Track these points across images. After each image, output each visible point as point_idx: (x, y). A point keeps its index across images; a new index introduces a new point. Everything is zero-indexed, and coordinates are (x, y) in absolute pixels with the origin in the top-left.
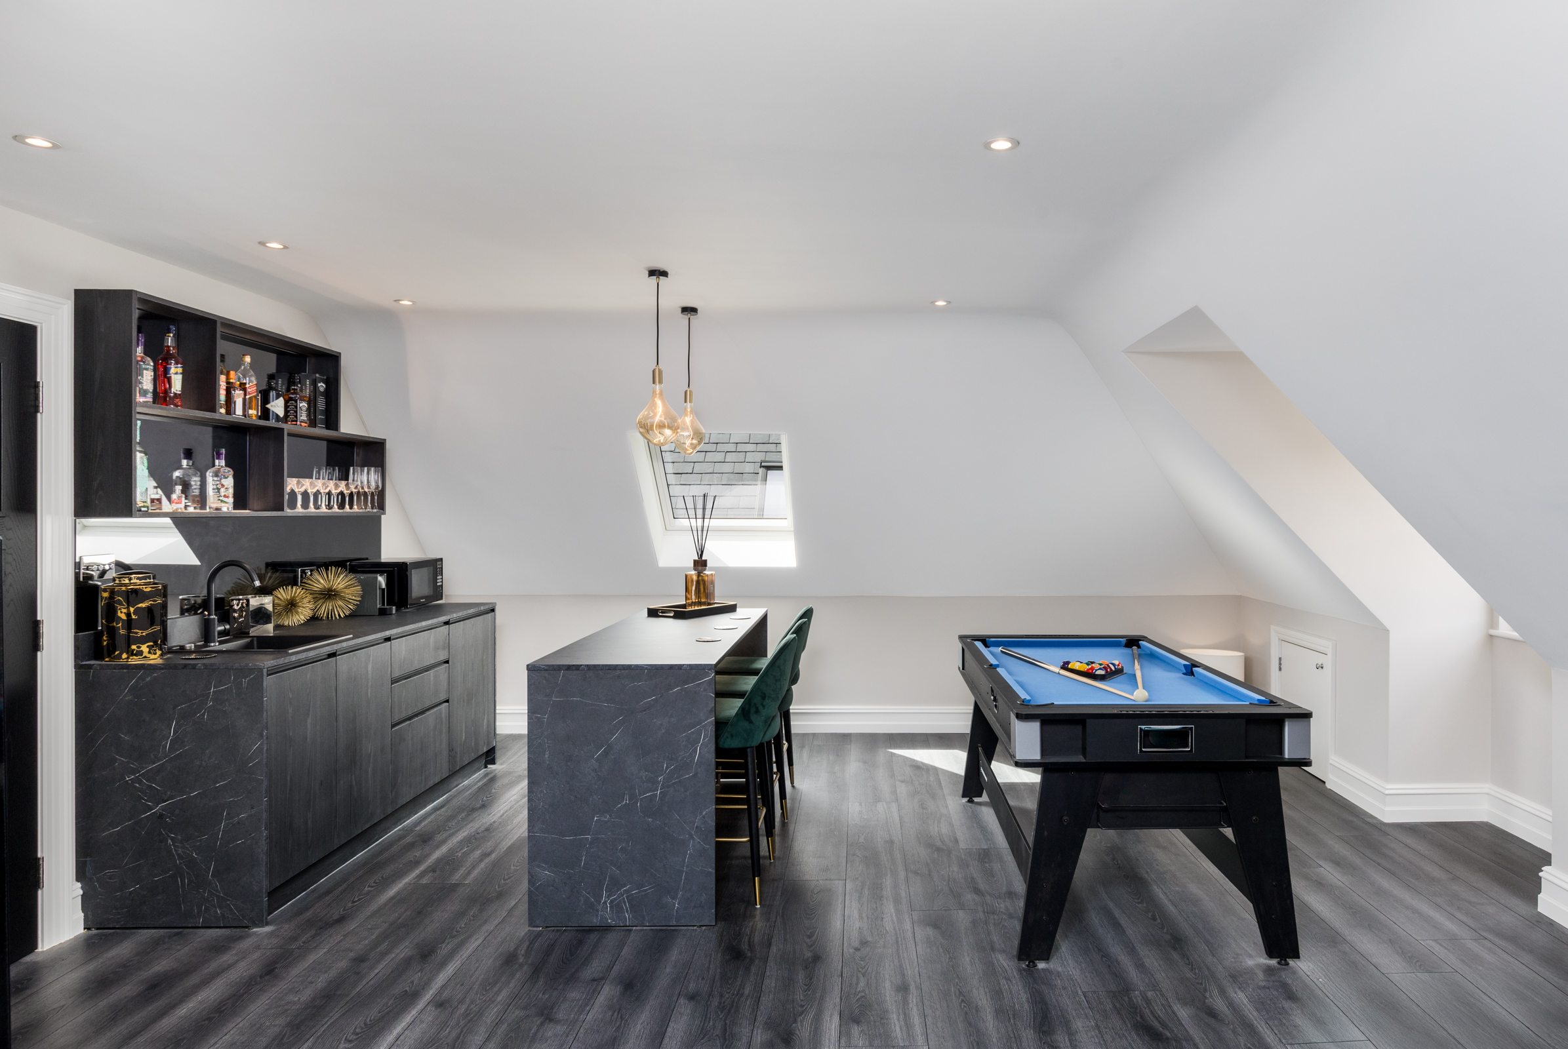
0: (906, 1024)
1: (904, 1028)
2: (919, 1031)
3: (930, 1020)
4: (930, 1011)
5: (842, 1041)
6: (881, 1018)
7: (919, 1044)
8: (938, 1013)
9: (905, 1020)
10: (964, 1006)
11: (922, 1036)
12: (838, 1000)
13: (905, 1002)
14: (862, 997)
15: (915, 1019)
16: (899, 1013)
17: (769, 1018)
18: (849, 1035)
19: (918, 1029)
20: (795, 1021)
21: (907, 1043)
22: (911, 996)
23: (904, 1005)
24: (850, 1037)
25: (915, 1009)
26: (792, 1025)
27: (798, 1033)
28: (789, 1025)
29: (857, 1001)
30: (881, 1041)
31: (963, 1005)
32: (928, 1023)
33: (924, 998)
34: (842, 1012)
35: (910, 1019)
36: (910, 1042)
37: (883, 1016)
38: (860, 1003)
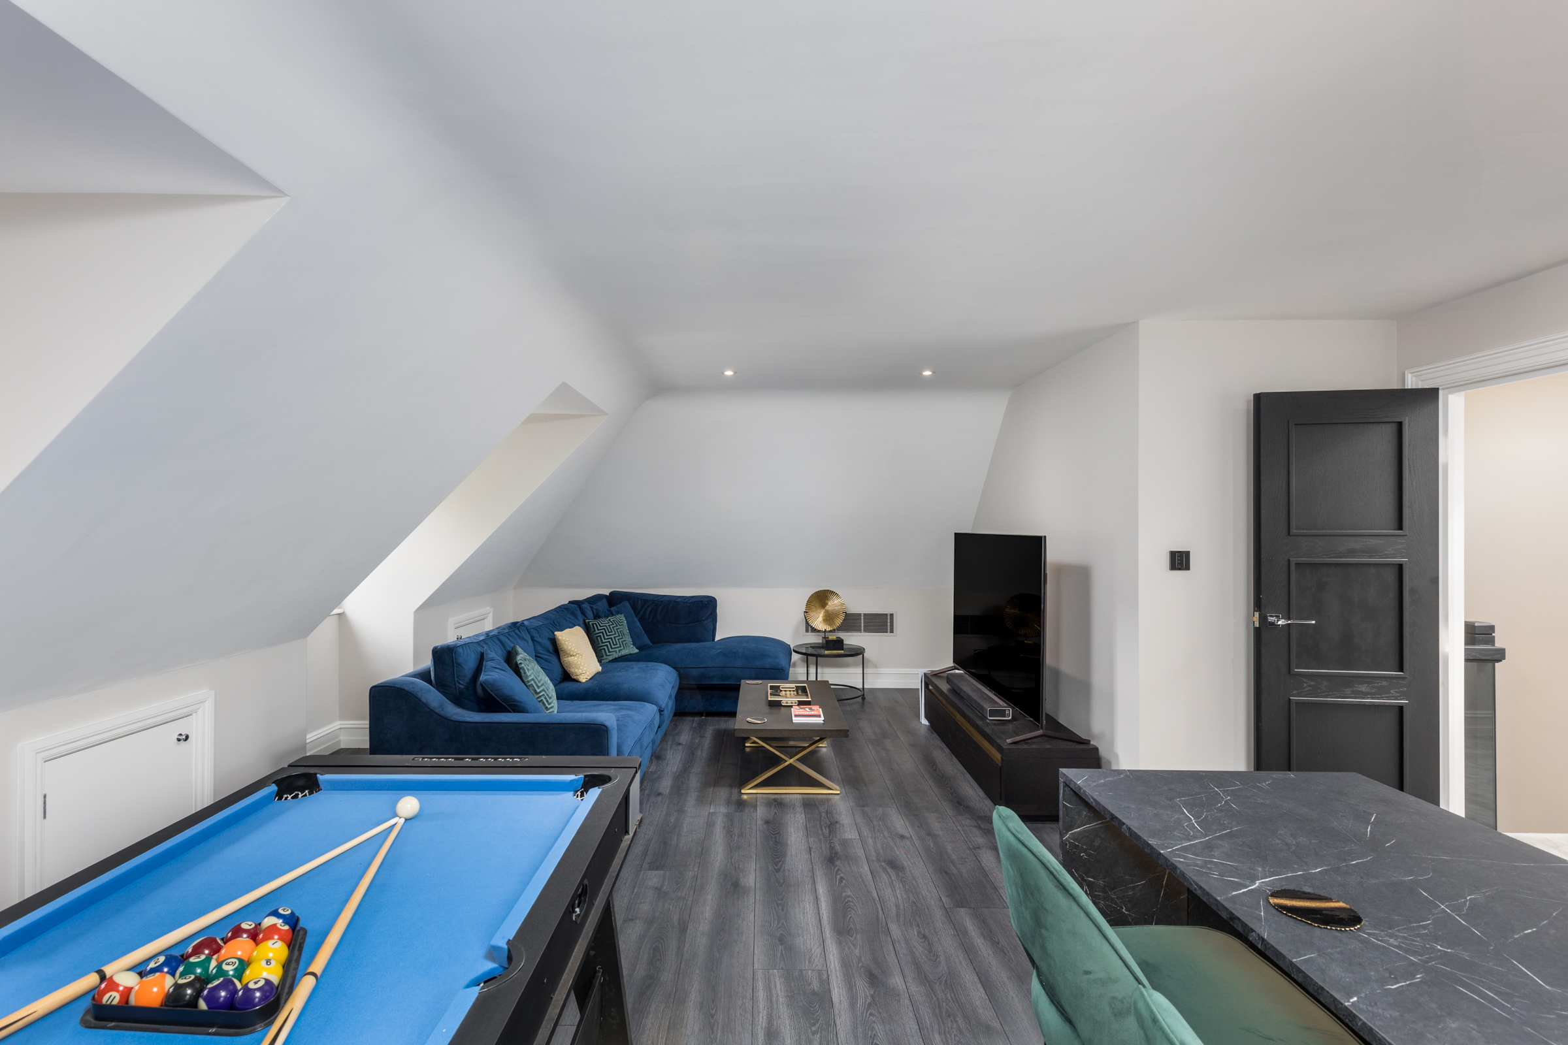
0: (770, 991)
1: (772, 986)
2: (760, 983)
3: (748, 995)
4: (747, 1005)
5: (825, 976)
6: (793, 997)
7: (760, 971)
8: (740, 1003)
9: (771, 995)
10: (712, 1009)
11: (758, 978)
12: (838, 1022)
13: (770, 1018)
14: (814, 1025)
15: (762, 996)
16: (777, 1003)
17: (899, 1001)
18: (821, 981)
19: (760, 985)
20: (872, 996)
21: (771, 971)
22: (764, 1025)
23: (772, 1013)
24: (819, 979)
25: (761, 1009)
26: (874, 992)
27: (866, 984)
28: (877, 993)
29: (819, 1020)
30: (792, 974)
31: (714, 1012)
32: (751, 991)
33: (751, 1022)
34: (831, 1006)
35: (767, 996)
36: (768, 973)
37: (791, 998)
38: (815, 1017)
